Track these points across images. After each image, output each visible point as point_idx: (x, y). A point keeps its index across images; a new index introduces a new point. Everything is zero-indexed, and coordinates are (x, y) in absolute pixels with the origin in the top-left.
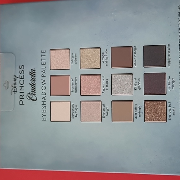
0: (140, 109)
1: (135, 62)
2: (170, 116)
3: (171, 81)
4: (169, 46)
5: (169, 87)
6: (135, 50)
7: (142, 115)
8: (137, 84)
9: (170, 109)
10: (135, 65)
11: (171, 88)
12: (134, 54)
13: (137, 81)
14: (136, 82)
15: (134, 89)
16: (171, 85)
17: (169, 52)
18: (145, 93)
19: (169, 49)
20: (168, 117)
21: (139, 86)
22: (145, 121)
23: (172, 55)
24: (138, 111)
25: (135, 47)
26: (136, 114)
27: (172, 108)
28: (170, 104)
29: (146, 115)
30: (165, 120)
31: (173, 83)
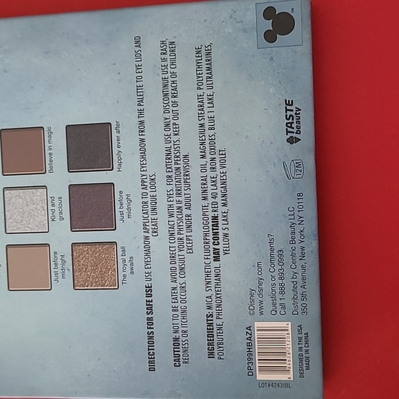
0: (64, 262)
1: (51, 161)
2: (125, 276)
3: (125, 201)
4: (118, 125)
5: (122, 214)
6: (50, 136)
7: (69, 274)
8: (56, 208)
9: (124, 261)
10: (51, 168)
11: (126, 216)
12: (47, 145)
13: (57, 202)
14: (53, 205)
15: (50, 219)
16: (125, 210)
17: (118, 140)
18: (73, 228)
19: (118, 132)
20: (121, 278)
21: (61, 213)
22: (74, 287)
23: (124, 145)
24: (60, 266)
25: (49, 129)
26: (56, 274)
27: (128, 260)
28: (124, 251)
29: (77, 274)
30: (115, 285)
31: (129, 204)
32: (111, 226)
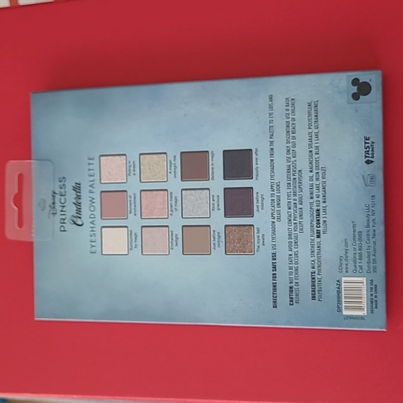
0: (219, 237)
1: (213, 172)
2: (259, 246)
3: (260, 199)
4: (256, 150)
5: (258, 206)
6: (212, 157)
7: (223, 245)
8: (215, 202)
9: (259, 237)
10: (213, 177)
11: (260, 208)
12: (210, 162)
13: (216, 199)
14: (214, 200)
15: (212, 209)
16: (260, 204)
17: (257, 159)
18: (226, 216)
19: (257, 155)
20: (256, 247)
21: (218, 205)
22: (225, 253)
23: (260, 163)
24: (217, 240)
25: (212, 152)
26: (214, 244)
27: (261, 236)
28: (258, 230)
29: (228, 244)
30: (252, 252)
31: (262, 201)
32: (251, 214)
